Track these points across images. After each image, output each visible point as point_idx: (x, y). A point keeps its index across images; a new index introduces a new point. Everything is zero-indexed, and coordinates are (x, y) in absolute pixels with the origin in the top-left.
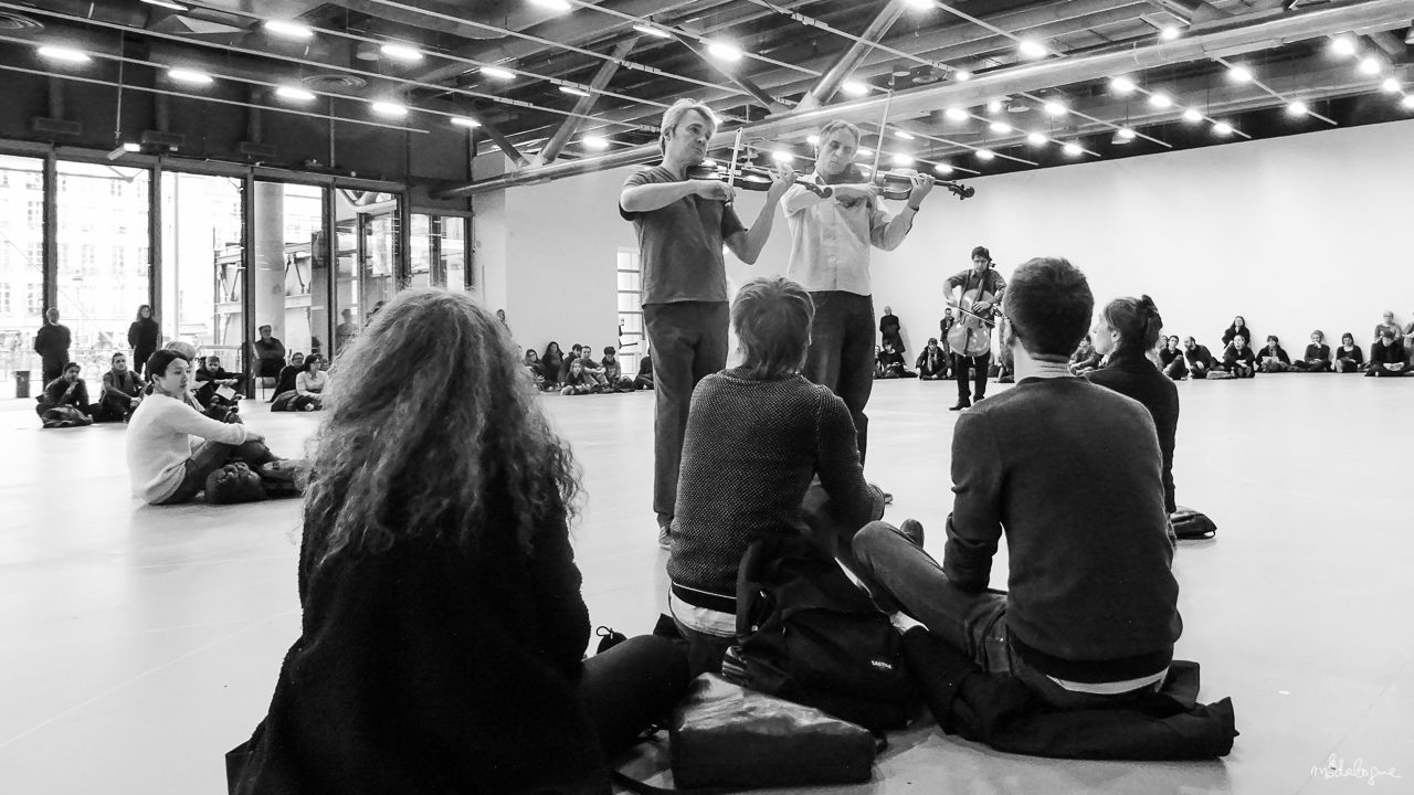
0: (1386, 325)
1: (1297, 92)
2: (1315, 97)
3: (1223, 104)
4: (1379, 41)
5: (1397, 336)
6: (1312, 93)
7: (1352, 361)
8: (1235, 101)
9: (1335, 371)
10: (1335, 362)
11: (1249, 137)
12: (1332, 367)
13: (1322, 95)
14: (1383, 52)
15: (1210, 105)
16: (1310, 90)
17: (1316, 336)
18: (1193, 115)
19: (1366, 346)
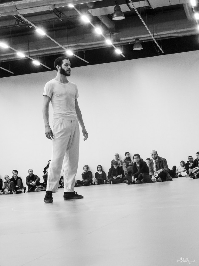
0: (116, 160)
1: (69, 45)
2: (78, 48)
3: (36, 50)
4: (102, 20)
5: (120, 165)
6: (77, 46)
7: (102, 179)
8: (42, 49)
9: (94, 184)
10: (94, 179)
11: (50, 69)
12: (93, 182)
13: (80, 48)
14: (103, 25)
15: (30, 51)
16: (75, 45)
17: (85, 168)
18: (21, 55)
19: (107, 169)
